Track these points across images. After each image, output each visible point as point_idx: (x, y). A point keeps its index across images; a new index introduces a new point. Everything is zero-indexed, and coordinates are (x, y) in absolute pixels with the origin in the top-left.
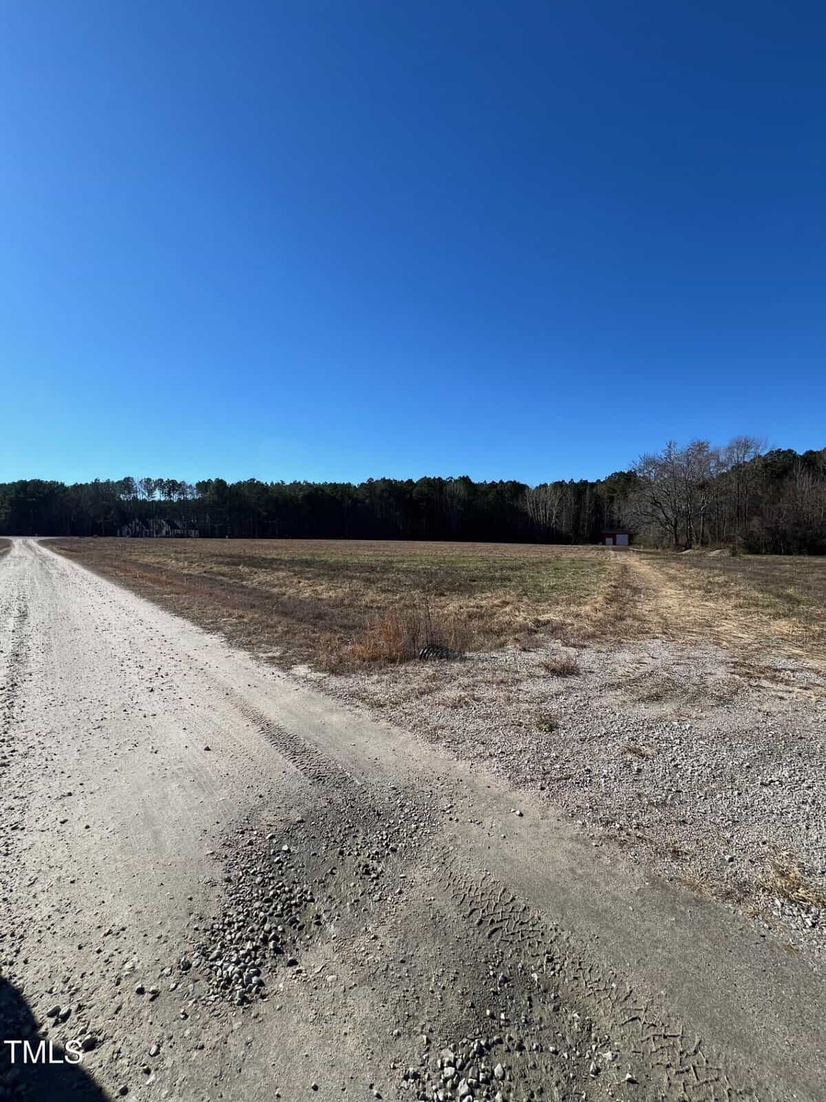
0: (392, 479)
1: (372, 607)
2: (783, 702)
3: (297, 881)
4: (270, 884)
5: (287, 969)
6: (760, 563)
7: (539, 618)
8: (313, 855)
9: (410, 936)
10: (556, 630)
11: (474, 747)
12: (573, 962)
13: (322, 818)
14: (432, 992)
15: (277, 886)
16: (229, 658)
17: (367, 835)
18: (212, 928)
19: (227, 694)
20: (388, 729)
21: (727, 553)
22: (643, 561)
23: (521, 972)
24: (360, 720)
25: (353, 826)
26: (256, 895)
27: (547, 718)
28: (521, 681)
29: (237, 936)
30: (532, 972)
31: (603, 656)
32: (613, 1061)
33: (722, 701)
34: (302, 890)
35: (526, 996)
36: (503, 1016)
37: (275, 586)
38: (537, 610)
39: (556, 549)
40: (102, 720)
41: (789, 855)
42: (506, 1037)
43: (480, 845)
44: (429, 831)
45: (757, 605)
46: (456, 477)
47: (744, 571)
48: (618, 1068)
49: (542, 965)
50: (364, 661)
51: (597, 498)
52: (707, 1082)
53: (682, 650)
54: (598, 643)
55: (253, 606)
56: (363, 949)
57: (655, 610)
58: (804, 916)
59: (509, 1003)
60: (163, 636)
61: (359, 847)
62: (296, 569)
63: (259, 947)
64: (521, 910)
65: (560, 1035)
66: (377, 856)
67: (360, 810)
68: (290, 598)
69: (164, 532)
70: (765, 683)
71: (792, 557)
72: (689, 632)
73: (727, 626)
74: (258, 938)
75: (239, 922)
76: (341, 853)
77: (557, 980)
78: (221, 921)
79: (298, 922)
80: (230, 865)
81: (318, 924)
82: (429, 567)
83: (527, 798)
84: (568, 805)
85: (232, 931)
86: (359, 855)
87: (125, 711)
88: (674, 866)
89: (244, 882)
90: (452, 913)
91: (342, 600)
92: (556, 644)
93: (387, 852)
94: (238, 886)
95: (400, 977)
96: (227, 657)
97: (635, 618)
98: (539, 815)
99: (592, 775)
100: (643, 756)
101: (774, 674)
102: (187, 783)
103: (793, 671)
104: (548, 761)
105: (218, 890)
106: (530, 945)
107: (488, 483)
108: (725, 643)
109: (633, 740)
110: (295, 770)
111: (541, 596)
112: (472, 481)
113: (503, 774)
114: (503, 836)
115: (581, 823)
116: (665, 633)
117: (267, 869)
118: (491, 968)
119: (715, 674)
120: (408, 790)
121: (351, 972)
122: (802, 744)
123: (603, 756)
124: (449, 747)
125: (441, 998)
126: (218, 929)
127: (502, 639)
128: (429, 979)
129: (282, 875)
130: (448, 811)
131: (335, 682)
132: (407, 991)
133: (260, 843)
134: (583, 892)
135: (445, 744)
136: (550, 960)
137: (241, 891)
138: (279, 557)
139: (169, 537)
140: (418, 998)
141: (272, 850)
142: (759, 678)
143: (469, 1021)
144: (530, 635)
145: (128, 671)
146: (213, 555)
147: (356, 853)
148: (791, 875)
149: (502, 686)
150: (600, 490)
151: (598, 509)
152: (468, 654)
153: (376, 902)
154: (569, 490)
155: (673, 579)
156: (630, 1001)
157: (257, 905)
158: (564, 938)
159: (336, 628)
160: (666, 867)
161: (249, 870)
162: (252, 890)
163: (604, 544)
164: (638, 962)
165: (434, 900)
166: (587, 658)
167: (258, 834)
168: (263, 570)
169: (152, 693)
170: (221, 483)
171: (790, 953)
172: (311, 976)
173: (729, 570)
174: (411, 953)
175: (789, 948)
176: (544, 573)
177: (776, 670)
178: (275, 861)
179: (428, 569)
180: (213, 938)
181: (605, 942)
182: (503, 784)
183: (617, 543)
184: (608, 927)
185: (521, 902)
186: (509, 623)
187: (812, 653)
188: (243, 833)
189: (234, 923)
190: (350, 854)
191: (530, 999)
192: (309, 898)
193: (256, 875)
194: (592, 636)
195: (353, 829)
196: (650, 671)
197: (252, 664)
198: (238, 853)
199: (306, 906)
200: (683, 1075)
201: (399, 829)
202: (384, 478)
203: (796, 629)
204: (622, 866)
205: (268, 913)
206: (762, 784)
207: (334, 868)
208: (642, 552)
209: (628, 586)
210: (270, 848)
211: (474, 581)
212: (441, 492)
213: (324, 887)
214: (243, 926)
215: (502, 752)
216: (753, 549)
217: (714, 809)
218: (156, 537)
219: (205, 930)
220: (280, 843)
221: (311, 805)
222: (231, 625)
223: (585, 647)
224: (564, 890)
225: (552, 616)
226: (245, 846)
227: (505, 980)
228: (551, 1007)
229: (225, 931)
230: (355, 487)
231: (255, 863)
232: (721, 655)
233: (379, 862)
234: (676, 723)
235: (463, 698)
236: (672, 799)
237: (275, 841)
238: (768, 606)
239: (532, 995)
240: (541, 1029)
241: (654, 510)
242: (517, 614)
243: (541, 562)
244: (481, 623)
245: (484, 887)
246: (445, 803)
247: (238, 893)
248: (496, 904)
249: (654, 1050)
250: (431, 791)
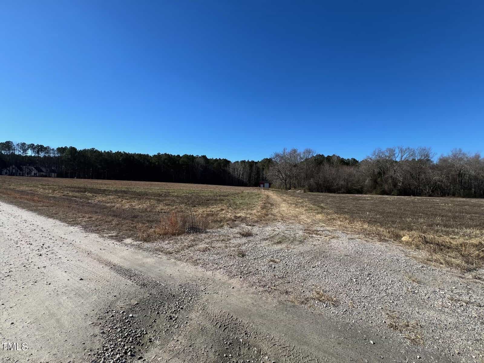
0: (170, 154)
1: (161, 212)
2: (319, 241)
3: (138, 327)
4: (125, 331)
5: (138, 361)
6: (313, 195)
7: (237, 215)
8: (145, 316)
9: (192, 337)
10: (243, 220)
11: (213, 265)
12: (254, 333)
13: (147, 301)
14: (203, 354)
15: (129, 331)
16: (86, 237)
17: (169, 304)
18: (98, 353)
19: (89, 254)
20: (175, 262)
21: (303, 192)
22: (274, 194)
23: (236, 340)
24: (161, 260)
25: (162, 302)
26: (118, 336)
27: (242, 252)
28: (230, 239)
29: (112, 354)
30: (240, 339)
31: (261, 229)
32: (268, 359)
33: (301, 242)
34: (141, 331)
35: (238, 347)
36: (230, 355)
37: (109, 203)
38: (235, 212)
39: (242, 188)
40: (10, 272)
41: (320, 288)
42: (232, 361)
43: (218, 301)
44: (197, 299)
45: (312, 210)
46: (200, 156)
47: (308, 198)
48: (270, 360)
49: (243, 336)
50: (160, 235)
51: (258, 168)
52: (296, 357)
53: (288, 225)
54: (259, 224)
55: (96, 213)
56: (173, 345)
57: (279, 212)
58: (323, 304)
59: (232, 351)
60: (42, 228)
61: (166, 310)
62: (119, 194)
63: (123, 356)
64: (235, 319)
65: (250, 356)
66: (175, 312)
67: (165, 296)
68: (117, 208)
69: (33, 174)
70: (314, 235)
71: (322, 193)
72: (290, 219)
73: (303, 217)
74: (122, 352)
75: (111, 348)
76: (158, 313)
77: (249, 340)
78: (102, 349)
79: (141, 343)
80: (103, 327)
81: (151, 342)
82: (187, 195)
83: (235, 282)
84: (250, 282)
85: (109, 352)
86: (166, 313)
87: (25, 266)
88: (286, 297)
89: (111, 332)
90: (209, 325)
91: (146, 209)
92: (244, 225)
93: (179, 310)
94: (109, 334)
95: (190, 352)
96: (85, 237)
97: (272, 214)
98: (240, 287)
99: (258, 271)
100: (276, 262)
101: (317, 232)
102: (72, 295)
103: (322, 231)
104: (243, 268)
105: (98, 338)
106: (239, 330)
107: (214, 159)
108: (302, 223)
109: (272, 257)
110: (132, 283)
111: (237, 207)
112: (207, 157)
113: (225, 274)
114: (227, 296)
115: (255, 287)
116: (282, 220)
117: (123, 325)
118: (225, 341)
119: (299, 233)
120: (186, 285)
121: (169, 355)
122: (324, 254)
123: (262, 264)
124: (203, 267)
125: (207, 355)
126: (101, 353)
127: (222, 224)
128: (202, 350)
129: (131, 326)
130: (204, 291)
131: (147, 245)
132: (193, 355)
133: (118, 315)
134: (257, 310)
135: (201, 266)
136: (246, 334)
137: (110, 336)
138: (108, 189)
139: (37, 176)
140: (197, 357)
141: (124, 317)
142: (312, 234)
143: (218, 360)
144: (233, 222)
145: (22, 247)
146: (67, 187)
147: (165, 312)
148: (321, 293)
149: (223, 242)
150: (259, 165)
151: (258, 173)
152: (208, 230)
153: (176, 328)
154: (247, 164)
155: (285, 200)
156: (273, 340)
157: (120, 340)
158: (251, 326)
159: (144, 222)
160: (284, 297)
161: (113, 327)
162: (116, 335)
163: (260, 187)
164: (275, 328)
165: (201, 322)
166: (255, 230)
167: (116, 312)
168: (100, 195)
169: (41, 256)
170: (73, 149)
171: (319, 316)
172: (150, 361)
173: (303, 197)
174: (193, 343)
175: (319, 315)
176: (237, 198)
177: (317, 231)
178: (126, 321)
179: (187, 196)
180: (99, 357)
181: (264, 324)
182: (226, 278)
183: (265, 187)
184: (265, 319)
185: (235, 317)
186: (224, 218)
187: (328, 225)
188: (108, 313)
189: (109, 349)
190: (162, 313)
191: (239, 348)
192: (145, 333)
193: (117, 329)
194: (257, 222)
195: (162, 304)
196: (277, 233)
197: (101, 240)
198: (106, 321)
199: (144, 336)
200: (289, 357)
201: (183, 300)
202: (166, 153)
203: (323, 217)
204: (270, 299)
205: (125, 342)
206: (313, 267)
207: (156, 320)
208: (274, 190)
209: (269, 203)
210: (123, 317)
211: (208, 201)
212: (193, 162)
213: (152, 327)
214: (114, 349)
215: (225, 266)
216: (311, 190)
217: (298, 277)
218: (27, 176)
219: (94, 355)
220: (128, 314)
221: (141, 297)
222: (85, 222)
223: (254, 226)
224: (250, 311)
225: (242, 214)
226: (110, 318)
227: (230, 344)
228: (247, 349)
229: (105, 353)
230: (151, 156)
231: (116, 324)
232: (301, 227)
233: (176, 314)
234: (286, 250)
235: (207, 248)
236: (285, 275)
237: (125, 314)
238: (315, 210)
239: (240, 346)
240: (244, 356)
241: (278, 174)
242: (227, 214)
243: (236, 194)
244: (213, 218)
245: (221, 314)
246: (203, 288)
247: (109, 337)
248: (226, 319)
249: (281, 352)
250: (196, 284)
